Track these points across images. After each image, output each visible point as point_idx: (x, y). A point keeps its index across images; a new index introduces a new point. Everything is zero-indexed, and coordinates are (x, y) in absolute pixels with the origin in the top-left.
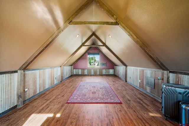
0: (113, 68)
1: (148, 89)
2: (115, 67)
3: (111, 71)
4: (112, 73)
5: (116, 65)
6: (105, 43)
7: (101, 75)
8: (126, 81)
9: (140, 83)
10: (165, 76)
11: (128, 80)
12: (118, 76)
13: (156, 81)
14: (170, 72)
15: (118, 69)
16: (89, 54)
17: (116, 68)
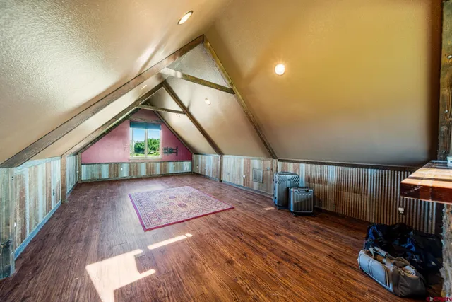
0: (190, 159)
1: (256, 186)
2: (194, 156)
3: (187, 166)
4: (188, 171)
5: (197, 153)
6: (188, 108)
7: (165, 176)
8: (221, 181)
9: (244, 180)
10: (274, 166)
11: (225, 178)
12: (203, 173)
13: (265, 173)
14: (279, 160)
15: (203, 160)
16: (133, 124)
17: (197, 158)
